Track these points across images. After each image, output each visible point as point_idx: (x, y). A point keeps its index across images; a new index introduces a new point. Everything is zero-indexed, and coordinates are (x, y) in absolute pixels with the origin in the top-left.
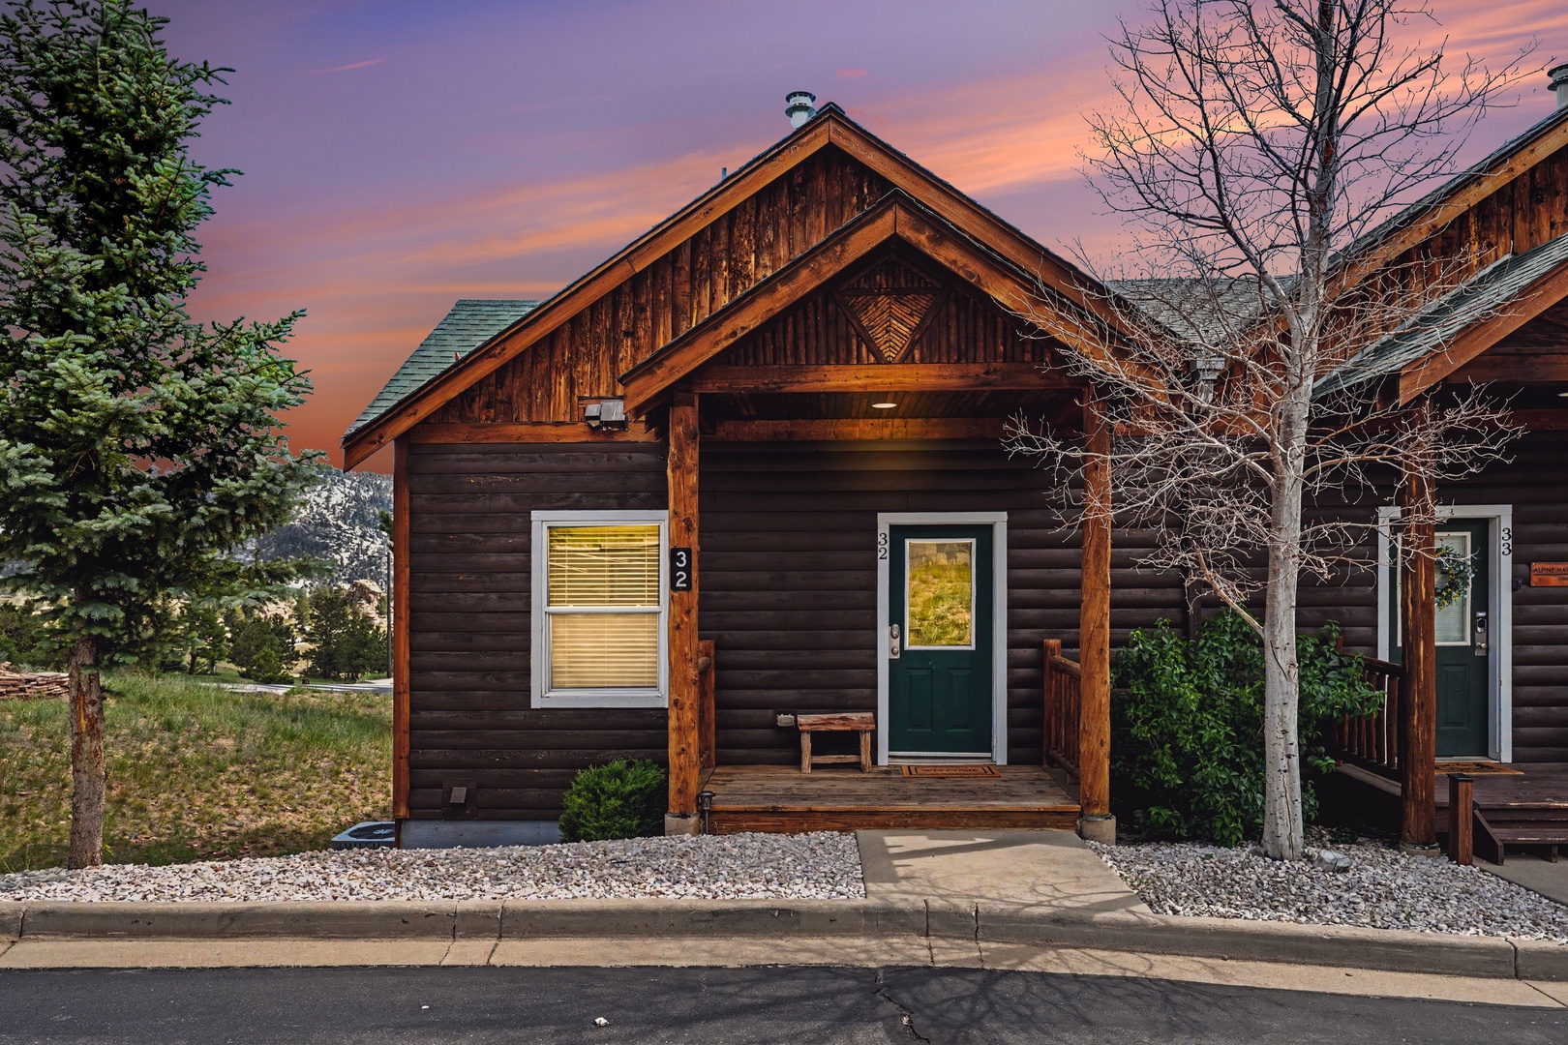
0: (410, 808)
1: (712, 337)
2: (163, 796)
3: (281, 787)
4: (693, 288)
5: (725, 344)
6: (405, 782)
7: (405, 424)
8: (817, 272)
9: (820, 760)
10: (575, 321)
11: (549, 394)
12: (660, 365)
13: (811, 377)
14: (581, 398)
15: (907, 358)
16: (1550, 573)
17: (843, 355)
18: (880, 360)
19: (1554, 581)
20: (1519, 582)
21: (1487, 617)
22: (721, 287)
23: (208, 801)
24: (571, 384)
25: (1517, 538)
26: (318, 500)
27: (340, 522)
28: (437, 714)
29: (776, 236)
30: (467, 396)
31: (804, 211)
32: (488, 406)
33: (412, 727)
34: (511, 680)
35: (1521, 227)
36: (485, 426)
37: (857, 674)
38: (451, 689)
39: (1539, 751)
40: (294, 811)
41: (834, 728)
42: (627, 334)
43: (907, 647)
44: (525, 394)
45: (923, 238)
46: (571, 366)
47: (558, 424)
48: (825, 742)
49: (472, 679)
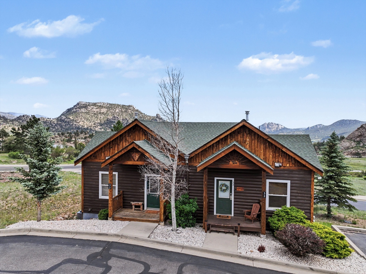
0: (84, 211)
1: (111, 159)
2: (58, 201)
3: (78, 199)
4: (120, 141)
5: (113, 160)
6: (83, 208)
7: (82, 160)
8: (124, 151)
9: (136, 209)
10: (105, 146)
11: (101, 155)
12: (106, 162)
13: (126, 162)
14: (105, 156)
15: (137, 160)
16: (239, 189)
17: (130, 160)
18: (134, 161)
19: (240, 190)
20: (235, 189)
21: (232, 194)
22: (124, 141)
23: (65, 202)
24: (104, 154)
25: (235, 183)
26: (113, 111)
27: (118, 117)
28: (87, 198)
29: (131, 135)
30: (91, 156)
31: (135, 131)
32: (94, 157)
33: (84, 200)
34: (96, 194)
35: (236, 137)
36: (93, 159)
37: (141, 197)
38: (89, 195)
39: (238, 215)
40: (78, 204)
41: (136, 205)
42: (111, 148)
43: (150, 193)
44: (98, 155)
45: (137, 147)
46: (104, 152)
47: (102, 160)
48: (136, 207)
49: (91, 194)
